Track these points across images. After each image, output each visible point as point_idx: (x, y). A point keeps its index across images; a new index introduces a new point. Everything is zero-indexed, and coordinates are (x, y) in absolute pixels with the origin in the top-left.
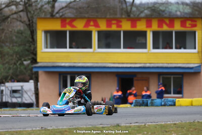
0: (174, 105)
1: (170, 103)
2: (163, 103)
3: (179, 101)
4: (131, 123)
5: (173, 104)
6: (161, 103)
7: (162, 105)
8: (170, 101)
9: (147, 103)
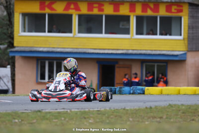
0: (144, 93)
1: (139, 91)
2: (131, 92)
3: (148, 89)
4: (57, 109)
5: (142, 92)
6: (130, 92)
7: (130, 94)
8: (139, 90)
9: (115, 91)
